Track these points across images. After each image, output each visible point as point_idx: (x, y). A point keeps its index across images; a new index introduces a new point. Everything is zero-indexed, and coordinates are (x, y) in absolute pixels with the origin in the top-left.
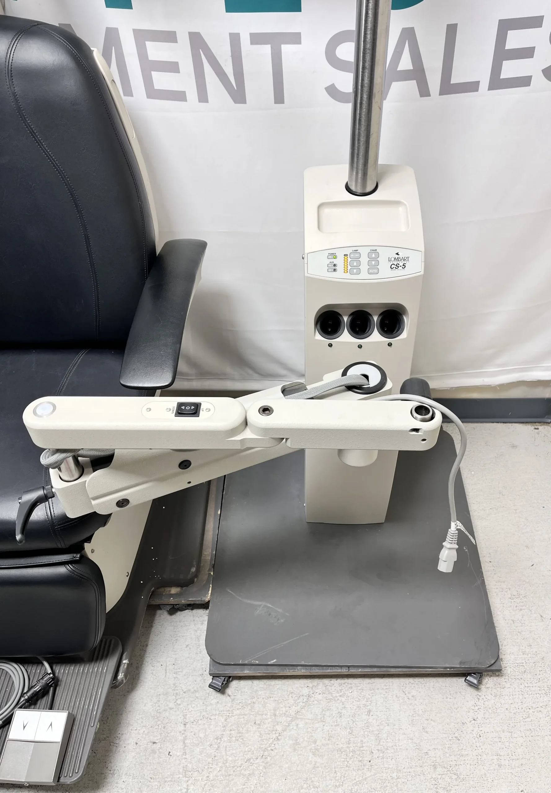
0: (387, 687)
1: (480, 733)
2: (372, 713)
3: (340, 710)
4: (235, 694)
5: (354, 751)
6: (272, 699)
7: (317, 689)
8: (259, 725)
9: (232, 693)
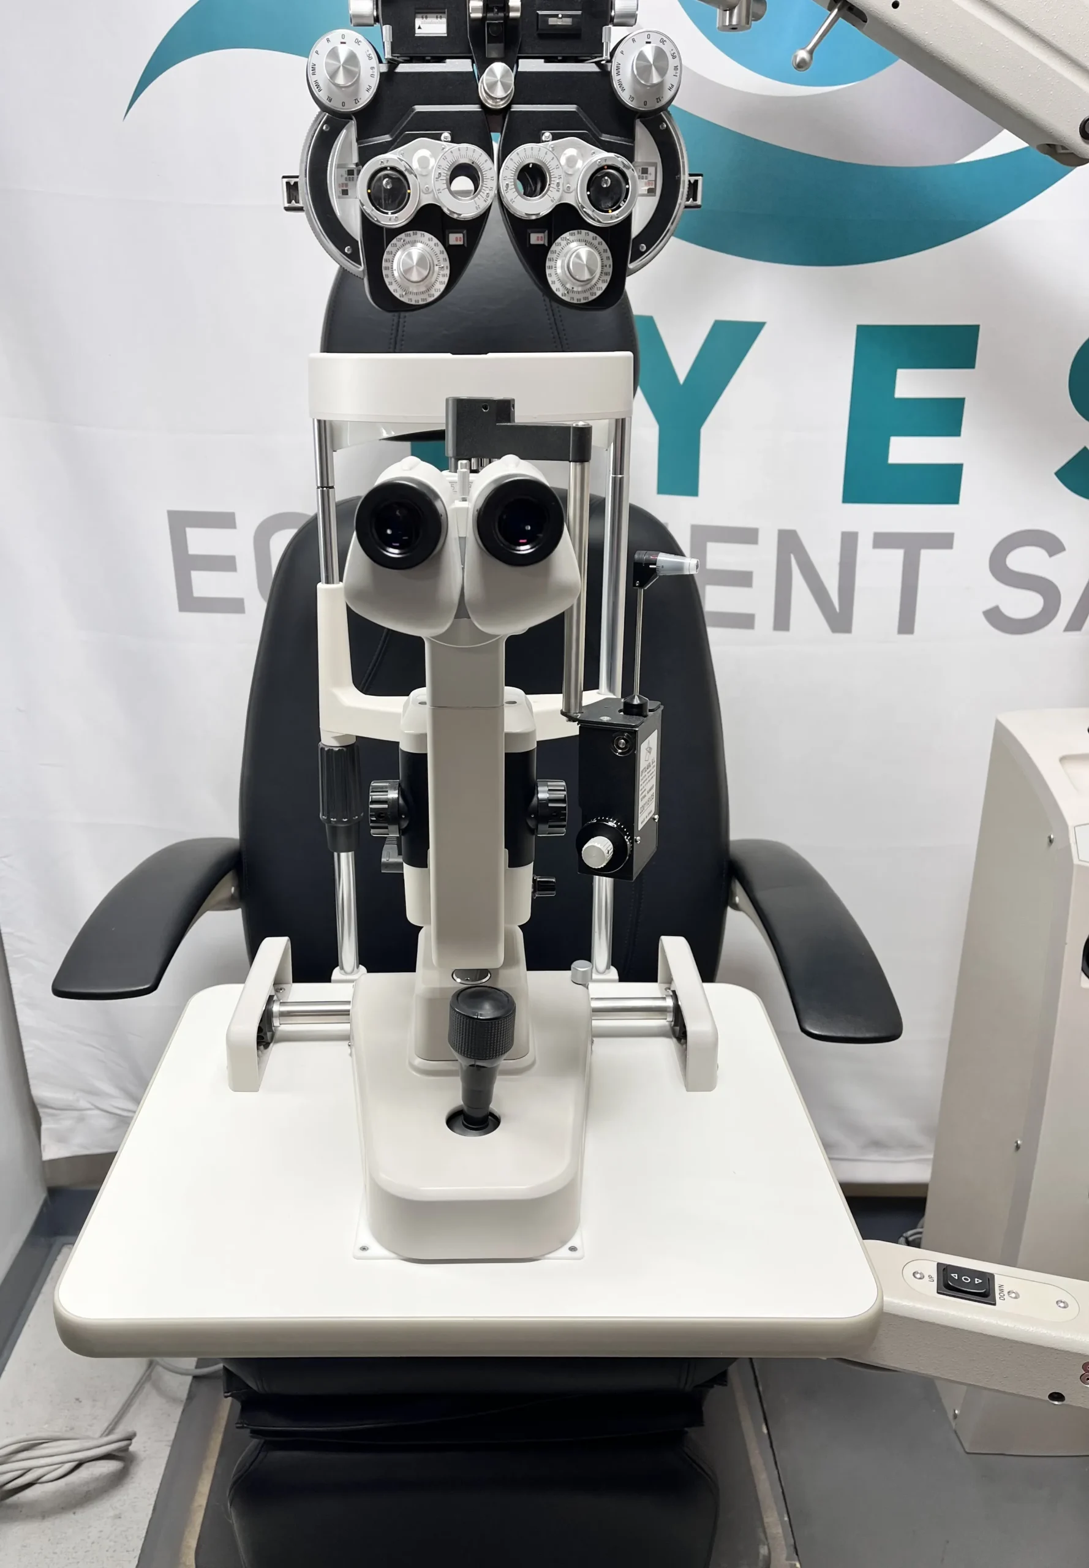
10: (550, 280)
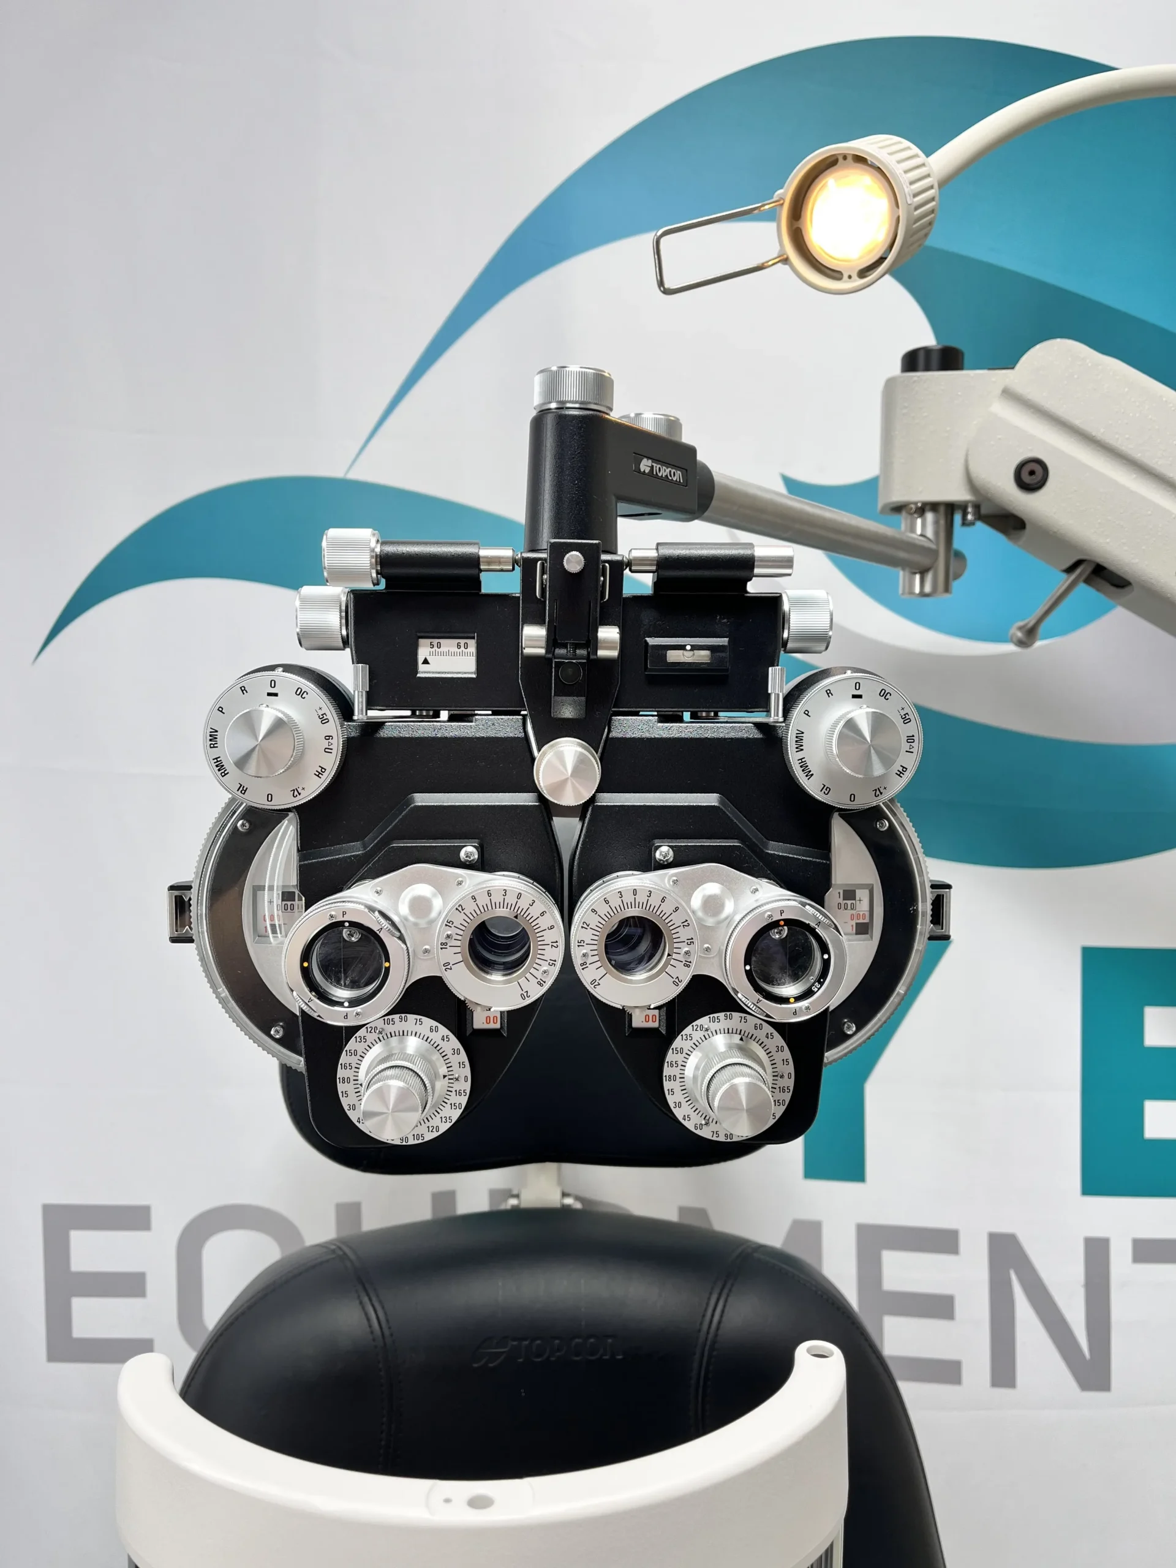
10: (671, 1100)
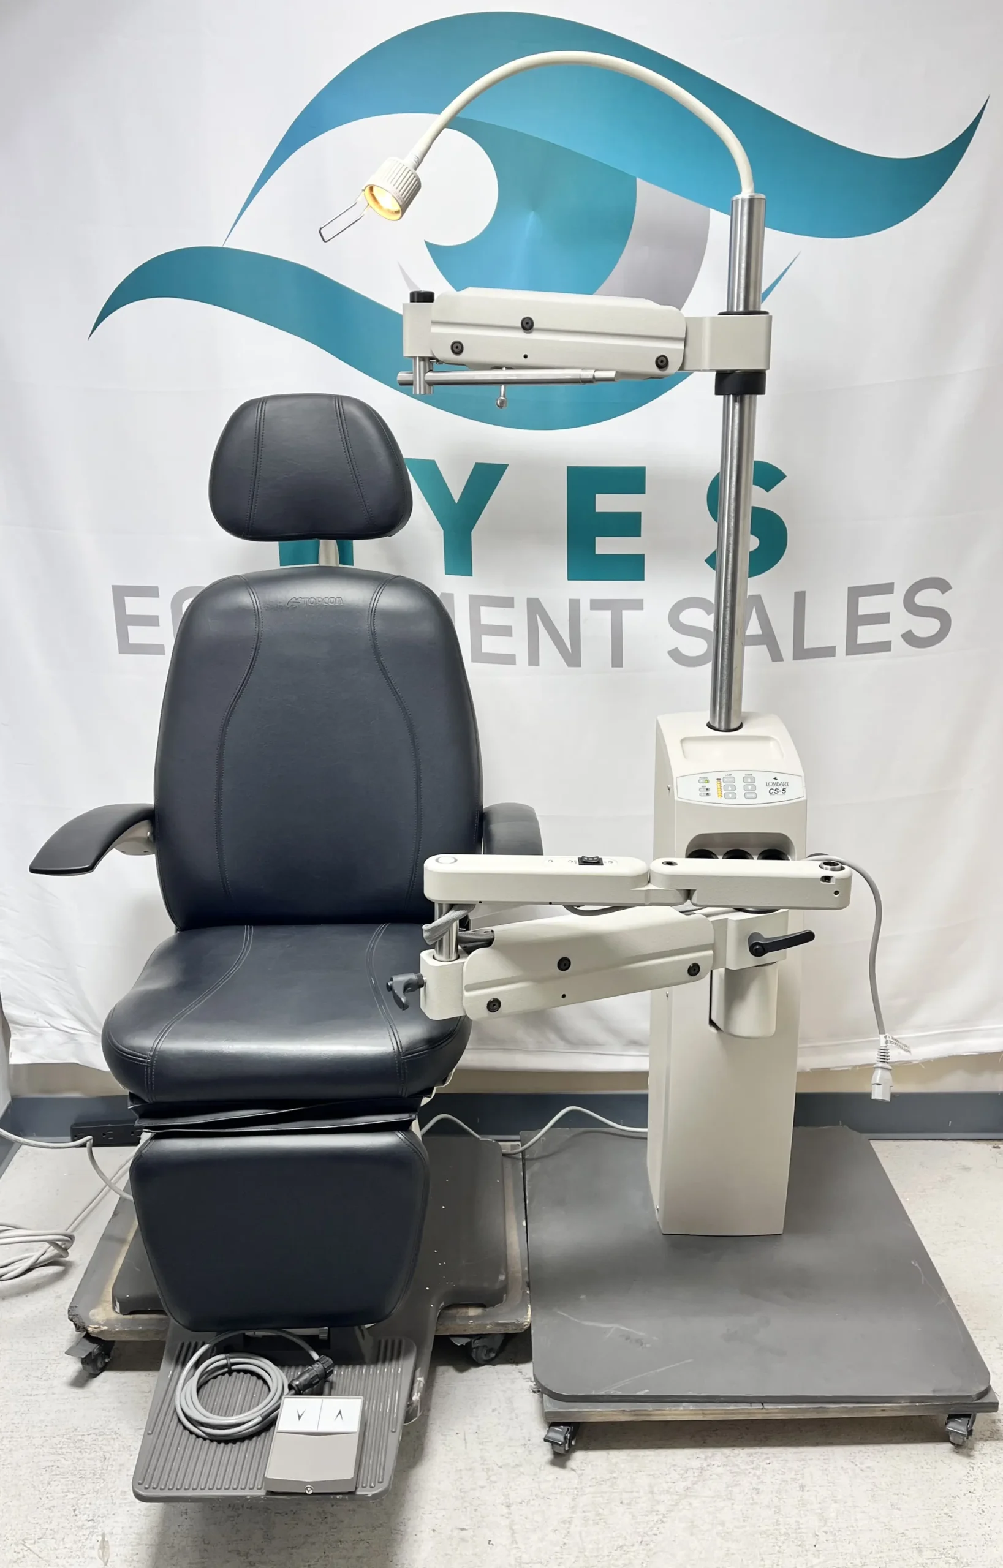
0: (826, 1457)
1: (983, 1507)
2: (806, 1489)
3: (755, 1486)
4: (583, 1468)
5: (786, 1534)
6: (642, 1473)
7: (714, 1460)
8: (629, 1504)
9: (578, 1467)
